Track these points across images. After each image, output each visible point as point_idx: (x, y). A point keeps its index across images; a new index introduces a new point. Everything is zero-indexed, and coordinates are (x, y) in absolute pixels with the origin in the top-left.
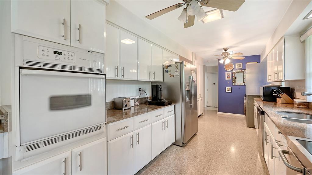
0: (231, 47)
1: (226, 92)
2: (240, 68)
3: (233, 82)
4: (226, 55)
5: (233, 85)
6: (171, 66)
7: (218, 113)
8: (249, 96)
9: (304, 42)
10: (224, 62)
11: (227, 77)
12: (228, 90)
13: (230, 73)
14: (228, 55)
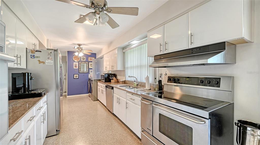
0: (84, 44)
1: (74, 78)
2: (84, 60)
3: (80, 70)
4: (80, 50)
5: (79, 73)
6: (41, 52)
7: (67, 97)
8: (94, 80)
9: (124, 53)
10: (78, 55)
11: (75, 67)
12: (76, 77)
13: (77, 63)
14: (81, 50)
